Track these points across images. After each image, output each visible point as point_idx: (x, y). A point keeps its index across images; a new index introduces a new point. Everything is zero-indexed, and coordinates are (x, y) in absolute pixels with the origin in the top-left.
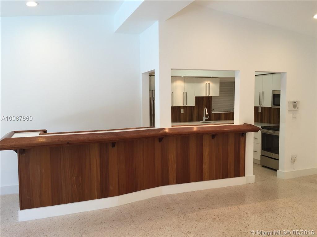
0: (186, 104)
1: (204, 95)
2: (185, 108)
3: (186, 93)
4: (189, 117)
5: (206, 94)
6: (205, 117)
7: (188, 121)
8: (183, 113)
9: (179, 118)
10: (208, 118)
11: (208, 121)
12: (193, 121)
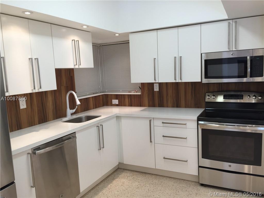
0: (41, 88)
2: (30, 97)
3: (37, 59)
4: (38, 114)
5: (76, 64)
6: (70, 109)
7: (38, 123)
8: (26, 107)
9: (17, 121)
10: (74, 110)
11: (75, 116)
12: (47, 122)
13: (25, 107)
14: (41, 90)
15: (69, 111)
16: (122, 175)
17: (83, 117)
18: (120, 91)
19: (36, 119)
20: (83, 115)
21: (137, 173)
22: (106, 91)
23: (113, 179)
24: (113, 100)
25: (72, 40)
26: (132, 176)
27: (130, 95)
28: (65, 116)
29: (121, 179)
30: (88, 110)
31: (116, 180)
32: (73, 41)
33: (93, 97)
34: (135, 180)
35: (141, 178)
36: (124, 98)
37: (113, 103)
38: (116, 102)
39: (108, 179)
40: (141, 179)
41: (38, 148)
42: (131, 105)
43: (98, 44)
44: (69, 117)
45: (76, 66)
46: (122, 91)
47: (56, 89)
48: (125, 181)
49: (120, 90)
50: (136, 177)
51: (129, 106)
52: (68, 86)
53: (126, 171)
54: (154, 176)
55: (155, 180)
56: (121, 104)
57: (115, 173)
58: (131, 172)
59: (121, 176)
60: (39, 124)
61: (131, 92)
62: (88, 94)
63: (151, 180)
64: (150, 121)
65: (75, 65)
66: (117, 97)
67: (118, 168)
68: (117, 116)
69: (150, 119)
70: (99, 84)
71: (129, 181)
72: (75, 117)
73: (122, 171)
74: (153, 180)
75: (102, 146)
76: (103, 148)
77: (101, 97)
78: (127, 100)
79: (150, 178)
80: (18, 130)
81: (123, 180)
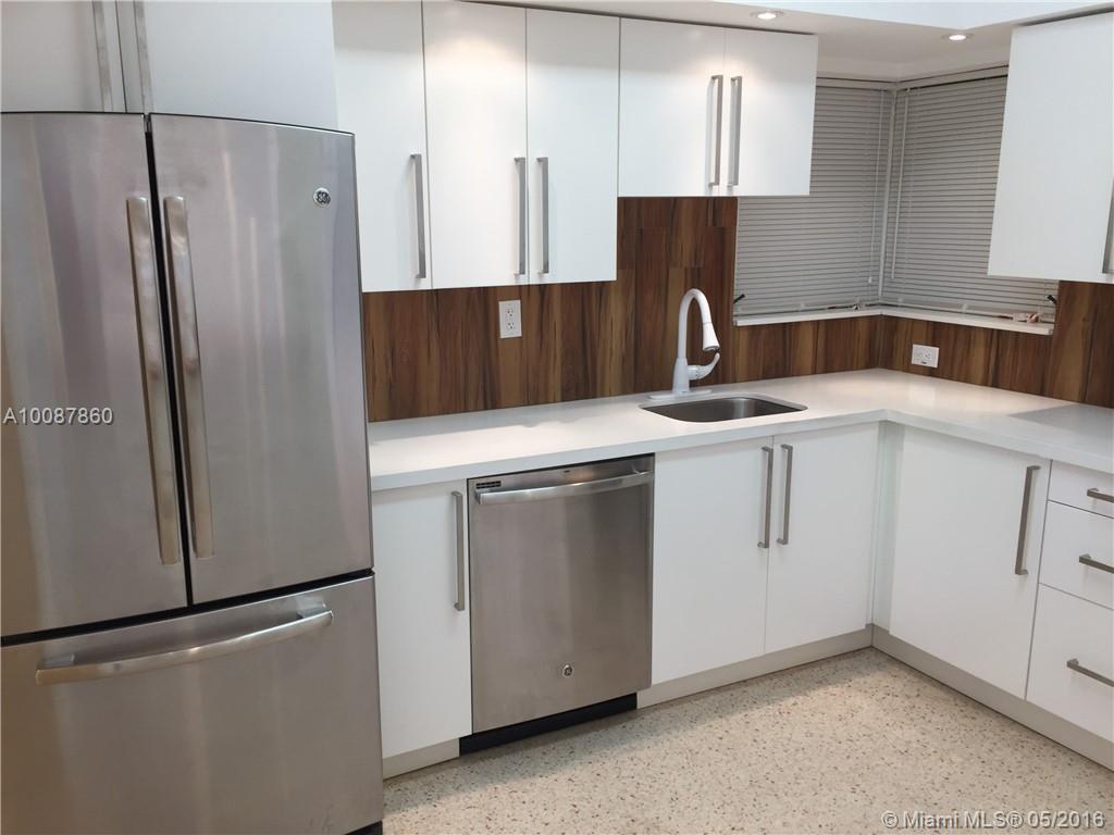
0: (546, 270)
1: (691, 183)
2: (537, 298)
3: (543, 162)
4: (562, 365)
5: (713, 180)
6: (691, 362)
7: (559, 397)
8: (520, 335)
9: (485, 381)
10: (707, 370)
11: (709, 391)
12: (594, 397)
13: (517, 332)
14: (548, 279)
15: (685, 371)
16: (869, 679)
17: (739, 403)
18: (960, 306)
19: (555, 380)
20: (739, 393)
21: (941, 694)
22: (900, 301)
23: (821, 683)
24: (914, 346)
25: (710, 79)
26: (908, 697)
27: (995, 333)
28: (666, 385)
29: (853, 694)
30: (784, 376)
31: (831, 689)
32: (717, 81)
33: (818, 322)
34: (912, 719)
35: (944, 718)
36: (969, 344)
37: (915, 360)
38: (926, 355)
39: (798, 675)
40: (944, 724)
41: (493, 484)
42: (995, 379)
43: (895, 83)
44: (681, 393)
45: (714, 187)
46: (970, 308)
47: (615, 279)
48: (865, 706)
49: (959, 302)
50: (923, 707)
51: (985, 383)
52: (701, 266)
53: (895, 669)
54: (1013, 733)
55: (1010, 749)
56: (949, 370)
57: (845, 663)
58: (916, 680)
59: (862, 680)
60: (564, 400)
61: (1012, 318)
62: (803, 307)
63: (987, 745)
64: (1030, 471)
65: (711, 185)
66: (935, 333)
67: (871, 647)
68: (886, 421)
69: (1032, 464)
70: (872, 269)
71: (881, 714)
72: (706, 394)
73: (878, 665)
74: (998, 749)
75: (776, 533)
76: (784, 541)
77: (862, 328)
78: (979, 356)
79: (991, 735)
80: (486, 408)
81: (858, 700)
